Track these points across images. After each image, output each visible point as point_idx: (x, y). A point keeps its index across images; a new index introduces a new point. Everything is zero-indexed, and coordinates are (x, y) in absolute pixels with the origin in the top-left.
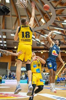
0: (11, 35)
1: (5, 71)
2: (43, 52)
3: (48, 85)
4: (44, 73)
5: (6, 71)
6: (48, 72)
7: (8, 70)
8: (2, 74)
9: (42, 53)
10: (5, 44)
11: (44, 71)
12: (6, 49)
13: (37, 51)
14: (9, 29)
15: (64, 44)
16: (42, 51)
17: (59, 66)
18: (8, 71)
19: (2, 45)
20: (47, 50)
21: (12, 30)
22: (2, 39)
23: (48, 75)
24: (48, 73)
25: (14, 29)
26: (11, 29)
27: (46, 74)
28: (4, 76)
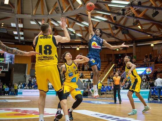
0: (30, 23)
1: (22, 76)
2: (80, 49)
3: (87, 98)
4: (82, 80)
5: (24, 76)
6: (87, 78)
7: (26, 75)
8: (18, 81)
9: (78, 49)
10: (22, 36)
11: (82, 77)
12: (24, 43)
13: (71, 47)
14: (28, 14)
15: (112, 35)
16: (78, 47)
17: (105, 69)
18: (27, 77)
19: (17, 38)
20: (85, 46)
21: (32, 15)
22: (17, 28)
23: (87, 82)
24: (87, 80)
25: (35, 14)
26: (30, 14)
27: (85, 81)
28: (21, 84)
